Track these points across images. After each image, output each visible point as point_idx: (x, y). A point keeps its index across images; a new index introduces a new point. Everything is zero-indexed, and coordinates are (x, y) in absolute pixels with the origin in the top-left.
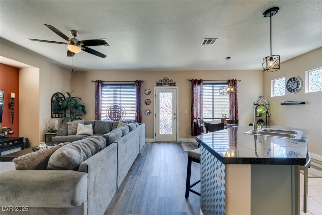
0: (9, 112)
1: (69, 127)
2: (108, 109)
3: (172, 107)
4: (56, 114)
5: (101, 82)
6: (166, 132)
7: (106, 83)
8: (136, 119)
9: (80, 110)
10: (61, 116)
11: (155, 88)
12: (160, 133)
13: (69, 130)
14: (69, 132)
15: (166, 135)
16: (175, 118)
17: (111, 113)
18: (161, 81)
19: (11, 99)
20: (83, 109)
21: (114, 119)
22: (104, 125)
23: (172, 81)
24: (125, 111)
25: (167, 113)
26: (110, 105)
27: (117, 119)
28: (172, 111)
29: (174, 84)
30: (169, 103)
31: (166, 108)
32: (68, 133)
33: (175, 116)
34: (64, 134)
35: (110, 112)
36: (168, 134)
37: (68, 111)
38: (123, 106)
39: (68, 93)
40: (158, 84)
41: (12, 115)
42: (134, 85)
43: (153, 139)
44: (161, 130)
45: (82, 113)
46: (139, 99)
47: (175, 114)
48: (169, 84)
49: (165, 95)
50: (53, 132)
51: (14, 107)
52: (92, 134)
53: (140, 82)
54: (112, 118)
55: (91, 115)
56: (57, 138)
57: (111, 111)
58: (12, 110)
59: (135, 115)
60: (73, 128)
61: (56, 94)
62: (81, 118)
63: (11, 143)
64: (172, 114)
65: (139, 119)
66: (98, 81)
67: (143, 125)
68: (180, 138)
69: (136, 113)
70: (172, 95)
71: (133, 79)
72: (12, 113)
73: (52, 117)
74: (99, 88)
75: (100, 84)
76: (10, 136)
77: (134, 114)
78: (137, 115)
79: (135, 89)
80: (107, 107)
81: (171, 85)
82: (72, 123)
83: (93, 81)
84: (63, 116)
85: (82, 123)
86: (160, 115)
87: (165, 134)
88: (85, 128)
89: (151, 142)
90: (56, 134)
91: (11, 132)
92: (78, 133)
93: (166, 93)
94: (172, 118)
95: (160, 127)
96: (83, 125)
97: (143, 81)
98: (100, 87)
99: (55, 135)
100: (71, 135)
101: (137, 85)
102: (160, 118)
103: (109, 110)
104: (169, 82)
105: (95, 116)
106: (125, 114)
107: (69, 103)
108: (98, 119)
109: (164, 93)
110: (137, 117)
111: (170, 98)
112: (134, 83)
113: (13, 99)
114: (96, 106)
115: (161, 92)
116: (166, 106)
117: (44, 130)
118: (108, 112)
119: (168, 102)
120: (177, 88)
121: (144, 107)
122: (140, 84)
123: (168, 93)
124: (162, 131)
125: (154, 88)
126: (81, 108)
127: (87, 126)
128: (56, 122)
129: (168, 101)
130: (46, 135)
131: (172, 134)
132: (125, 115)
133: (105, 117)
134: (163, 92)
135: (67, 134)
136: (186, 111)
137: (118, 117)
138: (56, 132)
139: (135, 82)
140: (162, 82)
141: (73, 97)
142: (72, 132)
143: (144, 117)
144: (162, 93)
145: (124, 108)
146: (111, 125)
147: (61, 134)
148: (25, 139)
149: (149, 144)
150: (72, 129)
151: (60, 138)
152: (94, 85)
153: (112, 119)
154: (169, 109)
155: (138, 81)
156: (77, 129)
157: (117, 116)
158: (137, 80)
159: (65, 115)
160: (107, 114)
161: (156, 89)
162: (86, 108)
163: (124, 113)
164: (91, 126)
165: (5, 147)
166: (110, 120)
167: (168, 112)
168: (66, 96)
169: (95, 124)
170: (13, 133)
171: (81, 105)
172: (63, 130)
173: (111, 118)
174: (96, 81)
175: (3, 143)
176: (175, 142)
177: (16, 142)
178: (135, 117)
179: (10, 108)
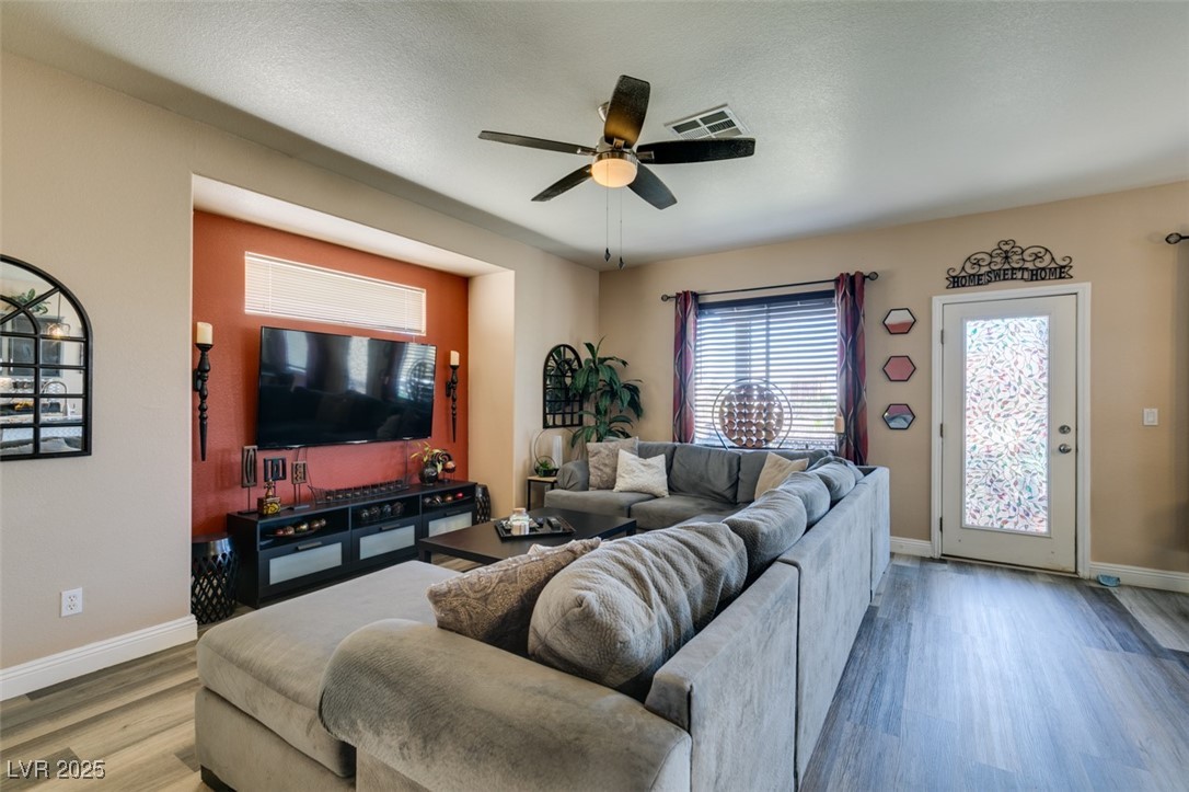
0: (447, 408)
1: (592, 461)
2: (721, 398)
3: (1044, 391)
4: (557, 416)
5: (696, 296)
6: (1004, 516)
7: (710, 299)
8: (841, 443)
9: (626, 404)
10: (568, 422)
11: (937, 301)
12: (969, 521)
13: (591, 470)
14: (591, 477)
15: (1001, 532)
16: (1064, 450)
17: (730, 414)
18: (977, 263)
19: (451, 370)
20: (632, 398)
21: (744, 438)
22: (707, 463)
23: (1047, 258)
24: (788, 410)
25: (1011, 421)
26: (728, 384)
27: (754, 439)
28: (1043, 413)
29: (1061, 272)
30: (1027, 372)
31: (1004, 396)
32: (591, 482)
33: (1068, 439)
34: (579, 486)
35: (726, 410)
36: (1021, 528)
37: (589, 407)
38: (780, 389)
39: (589, 346)
40: (956, 282)
41: (454, 415)
42: (829, 294)
43: (924, 544)
44: (971, 503)
45: (631, 414)
46: (855, 355)
47: (1064, 429)
48: (1026, 275)
49: (1002, 330)
50: (549, 473)
51: (458, 393)
52: (666, 494)
53: (858, 281)
54: (735, 438)
55: (658, 424)
56: (557, 496)
57: (730, 406)
58: (454, 400)
59: (837, 425)
60: (605, 465)
61: (556, 349)
62: (627, 431)
63: (450, 498)
64: (1044, 430)
65: (855, 446)
66: (686, 293)
67: (882, 475)
68: (1098, 555)
69: (842, 418)
70: (1044, 328)
71: (824, 268)
72: (454, 409)
73: (546, 426)
74: (686, 319)
75: (690, 303)
76: (448, 475)
77: (832, 423)
78: (847, 427)
79: (834, 312)
80: (718, 392)
81: (1036, 275)
82: (602, 449)
83: (665, 298)
84: (576, 422)
85: (631, 450)
86: (968, 431)
87: (997, 525)
88: (643, 468)
89: (915, 557)
90: (556, 482)
91: (450, 465)
92: (620, 484)
93: (1007, 321)
94: (1043, 451)
95: (968, 490)
96: (636, 457)
97: (874, 276)
98: (691, 317)
99: (553, 485)
100: (599, 488)
101: (845, 293)
102: (969, 444)
103: (723, 402)
104: (1030, 265)
105: (674, 425)
106: (788, 422)
107: (593, 379)
108: (683, 438)
109: (989, 324)
110: (844, 438)
111: (1031, 346)
112: (831, 286)
113: (454, 368)
114: (677, 388)
115: (973, 318)
116: (1002, 387)
117: (525, 466)
118: (722, 412)
119: (1019, 366)
120: (1084, 288)
121: (879, 394)
122: (862, 289)
123: (1021, 320)
124: (981, 510)
125: (934, 298)
126: (626, 396)
127: (649, 461)
128: (557, 439)
129: (1020, 359)
130: (530, 481)
131: (1043, 529)
132: (791, 425)
133: (707, 429)
134: (987, 318)
135: (586, 487)
136: (1151, 416)
137: (757, 431)
138: (555, 476)
139: (837, 281)
140: (984, 270)
141: (602, 357)
142: (602, 481)
143: (876, 432)
144: (981, 322)
145: (783, 394)
146: (735, 463)
147: (571, 483)
148: (479, 490)
149: (908, 564)
150: (601, 467)
151: (568, 497)
152: (669, 311)
153: (734, 441)
154: (1023, 401)
155: (852, 279)
156: (615, 470)
157: (754, 428)
158: (845, 271)
159: (581, 417)
160: (717, 421)
161: (944, 305)
162: (641, 395)
163: (785, 416)
164: (659, 461)
165: (437, 508)
166: (729, 443)
167: (1021, 418)
168: (585, 355)
169: (676, 455)
170: (453, 470)
171: (627, 386)
172: (575, 469)
173: (730, 434)
174: (679, 295)
175: (432, 496)
176: (1067, 580)
177: (461, 495)
178: (834, 435)
179: (448, 395)
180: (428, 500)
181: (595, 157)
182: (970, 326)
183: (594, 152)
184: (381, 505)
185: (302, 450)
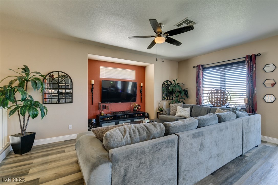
0: (140, 96)
1: (171, 108)
2: (209, 93)
5: (202, 66)
7: (207, 66)
8: (247, 106)
9: (183, 95)
13: (171, 111)
14: (171, 112)
17: (212, 97)
20: (185, 93)
21: (216, 104)
22: (201, 110)
24: (229, 96)
26: (211, 89)
27: (219, 104)
34: (167, 114)
35: (210, 96)
37: (174, 95)
38: (227, 90)
39: (174, 80)
41: (142, 97)
42: (244, 62)
45: (185, 97)
46: (252, 79)
50: (162, 111)
51: (143, 92)
53: (253, 57)
54: (213, 104)
55: (192, 100)
56: (162, 116)
57: (212, 95)
58: (142, 94)
60: (174, 109)
63: (139, 115)
65: (252, 107)
66: (199, 65)
69: (247, 99)
71: (242, 54)
72: (141, 96)
73: (162, 100)
74: (199, 72)
75: (201, 68)
77: (243, 100)
78: (249, 102)
79: (245, 67)
80: (208, 91)
82: (174, 106)
83: (194, 67)
84: (171, 99)
85: (181, 106)
88: (183, 111)
90: (163, 113)
91: (139, 108)
92: (177, 114)
96: (182, 108)
97: (260, 55)
98: (201, 72)
99: (162, 114)
100: (172, 115)
101: (248, 61)
103: (210, 94)
105: (196, 100)
106: (230, 100)
107: (174, 88)
108: (199, 104)
110: (248, 105)
112: (244, 59)
113: (142, 87)
114: (197, 90)
117: (157, 109)
118: (209, 97)
126: (183, 93)
127: (185, 109)
128: (165, 103)
130: (157, 112)
132: (230, 101)
133: (206, 102)
135: (169, 114)
137: (220, 102)
139: (246, 57)
142: (173, 113)
143: (260, 105)
145: (228, 92)
146: (209, 111)
147: (165, 114)
148: (147, 114)
150: (173, 110)
151: (164, 117)
152: (195, 70)
153: (213, 105)
155: (251, 57)
156: (176, 111)
157: (219, 101)
158: (248, 54)
159: (173, 98)
160: (208, 99)
162: (189, 92)
163: (229, 98)
164: (188, 109)
165: (136, 117)
166: (211, 105)
168: (173, 82)
169: (193, 108)
170: (140, 109)
171: (184, 90)
172: (167, 110)
173: (212, 103)
174: (197, 66)
175: (135, 114)
177: (141, 114)
178: (245, 104)
179: (140, 93)
180: (134, 115)
181: (155, 37)
183: (154, 36)
184: (124, 115)
185: (110, 104)
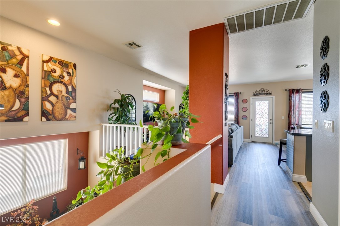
3: (268, 114)
6: (262, 134)
11: (251, 98)
12: (256, 135)
15: (261, 137)
16: (271, 123)
18: (258, 92)
23: (268, 92)
25: (263, 119)
28: (268, 117)
29: (270, 94)
30: (265, 110)
31: (262, 114)
33: (271, 121)
36: (264, 136)
40: (254, 95)
43: (249, 140)
44: (256, 133)
46: (237, 107)
47: (271, 120)
48: (265, 94)
49: (261, 103)
53: (238, 93)
59: (234, 119)
64: (268, 120)
65: (237, 122)
67: (242, 127)
68: (275, 140)
69: (235, 118)
70: (268, 103)
71: (232, 91)
78: (236, 120)
81: (267, 94)
86: (256, 120)
87: (261, 136)
89: (247, 142)
93: (262, 102)
94: (268, 123)
95: (256, 130)
97: (241, 93)
101: (236, 96)
102: (256, 123)
104: (266, 93)
109: (260, 102)
111: (266, 106)
112: (233, 94)
115: (257, 101)
120: (274, 97)
121: (241, 114)
122: (238, 95)
123: (264, 102)
124: (258, 133)
125: (251, 97)
129: (264, 108)
131: (268, 136)
134: (259, 101)
136: (283, 118)
139: (234, 93)
140: (259, 93)
143: (241, 120)
144: (258, 102)
154: (265, 115)
155: (237, 93)
158: (236, 92)
161: (252, 98)
167: (264, 118)
176: (271, 144)
178: (234, 121)
182: (256, 102)
